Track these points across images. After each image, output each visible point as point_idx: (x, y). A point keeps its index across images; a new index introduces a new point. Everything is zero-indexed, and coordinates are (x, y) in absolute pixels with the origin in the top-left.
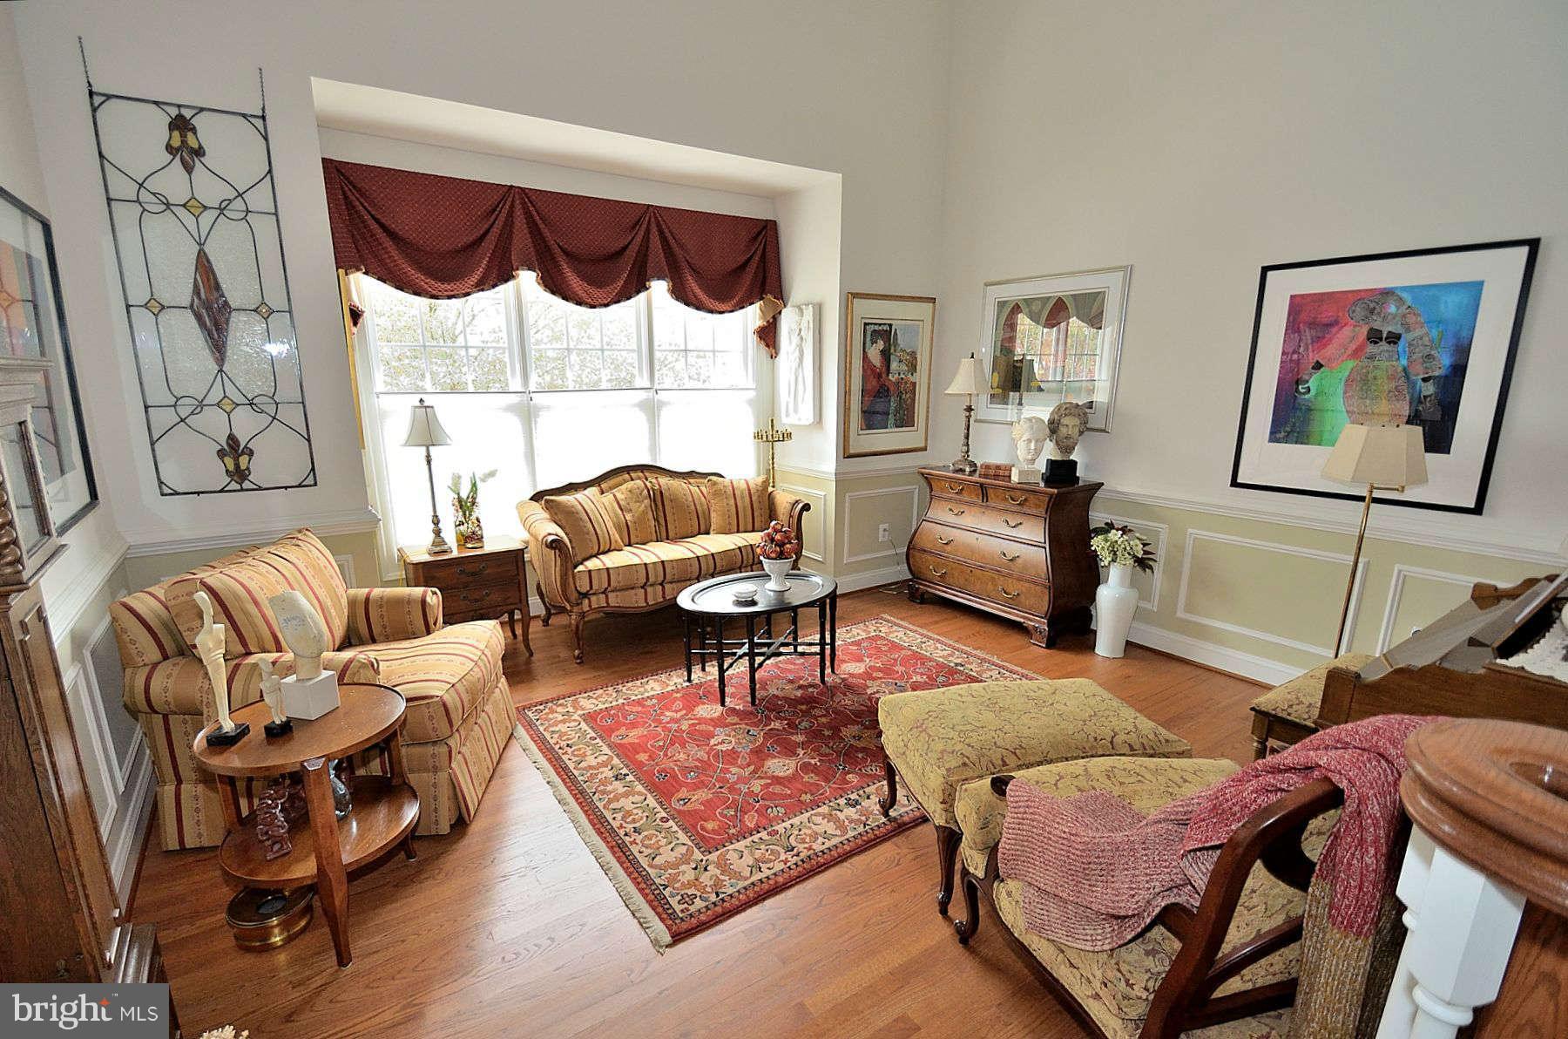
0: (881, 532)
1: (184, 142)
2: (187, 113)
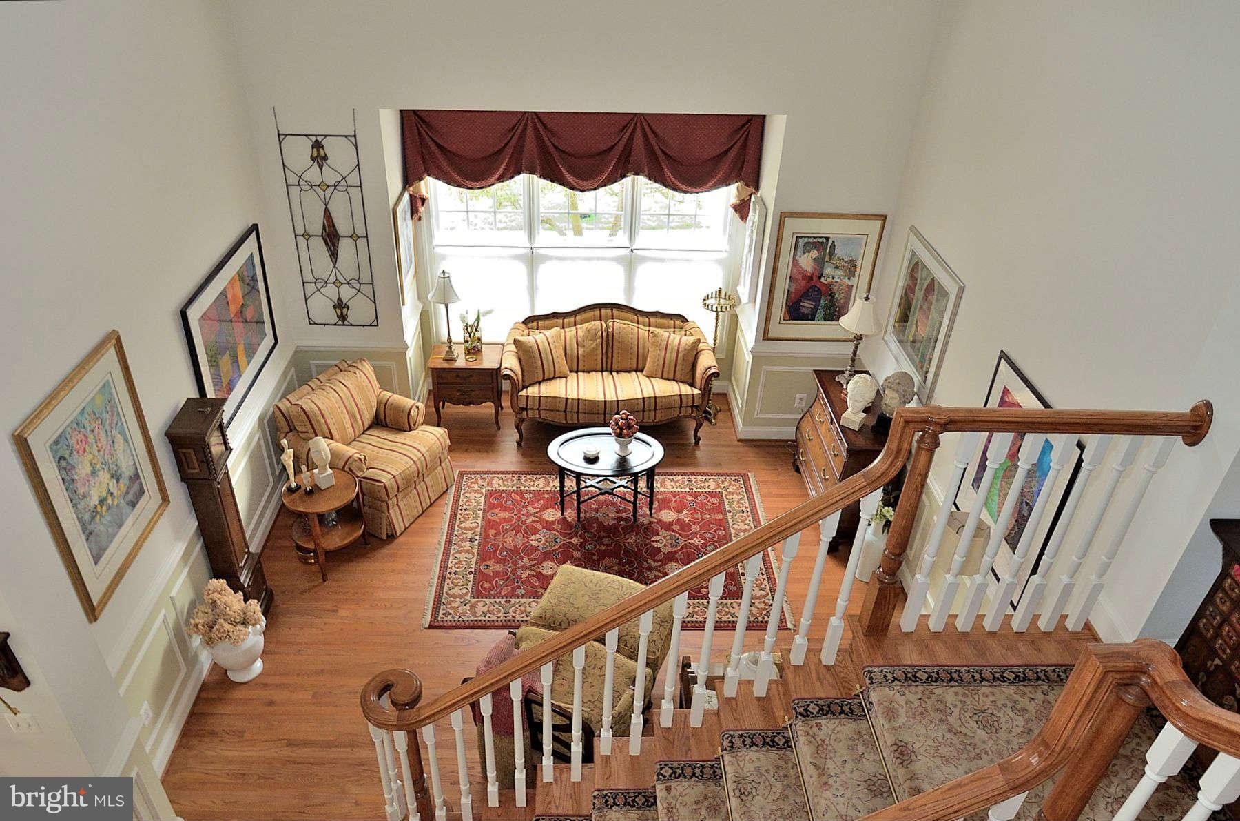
0: (797, 400)
1: (318, 154)
2: (320, 139)
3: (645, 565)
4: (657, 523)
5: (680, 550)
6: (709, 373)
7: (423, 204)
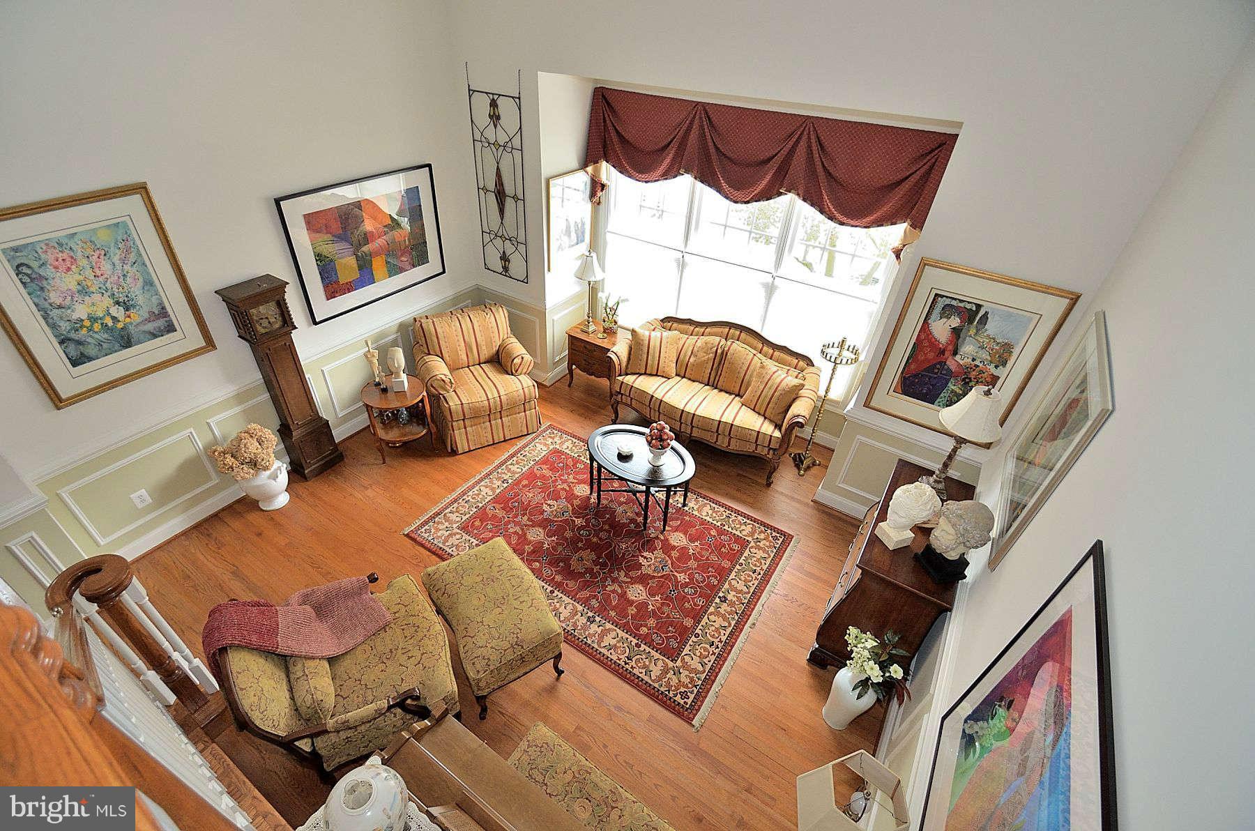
1: (494, 113)
2: (495, 97)
3: (615, 575)
4: (662, 541)
5: (659, 577)
6: (796, 420)
7: (602, 190)
